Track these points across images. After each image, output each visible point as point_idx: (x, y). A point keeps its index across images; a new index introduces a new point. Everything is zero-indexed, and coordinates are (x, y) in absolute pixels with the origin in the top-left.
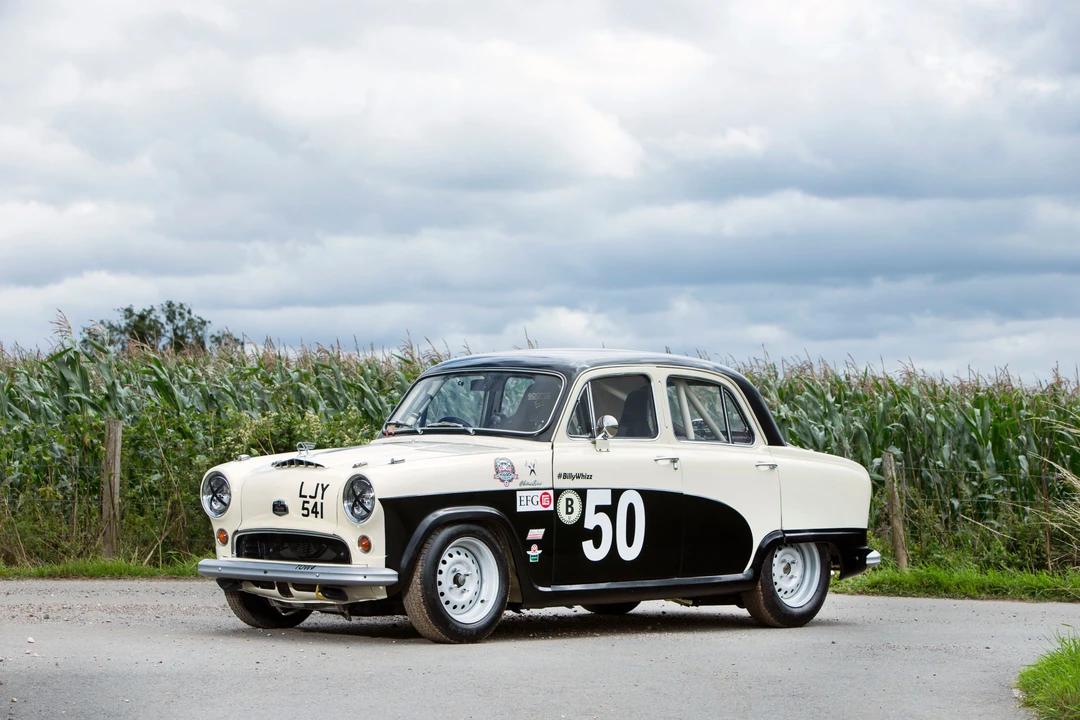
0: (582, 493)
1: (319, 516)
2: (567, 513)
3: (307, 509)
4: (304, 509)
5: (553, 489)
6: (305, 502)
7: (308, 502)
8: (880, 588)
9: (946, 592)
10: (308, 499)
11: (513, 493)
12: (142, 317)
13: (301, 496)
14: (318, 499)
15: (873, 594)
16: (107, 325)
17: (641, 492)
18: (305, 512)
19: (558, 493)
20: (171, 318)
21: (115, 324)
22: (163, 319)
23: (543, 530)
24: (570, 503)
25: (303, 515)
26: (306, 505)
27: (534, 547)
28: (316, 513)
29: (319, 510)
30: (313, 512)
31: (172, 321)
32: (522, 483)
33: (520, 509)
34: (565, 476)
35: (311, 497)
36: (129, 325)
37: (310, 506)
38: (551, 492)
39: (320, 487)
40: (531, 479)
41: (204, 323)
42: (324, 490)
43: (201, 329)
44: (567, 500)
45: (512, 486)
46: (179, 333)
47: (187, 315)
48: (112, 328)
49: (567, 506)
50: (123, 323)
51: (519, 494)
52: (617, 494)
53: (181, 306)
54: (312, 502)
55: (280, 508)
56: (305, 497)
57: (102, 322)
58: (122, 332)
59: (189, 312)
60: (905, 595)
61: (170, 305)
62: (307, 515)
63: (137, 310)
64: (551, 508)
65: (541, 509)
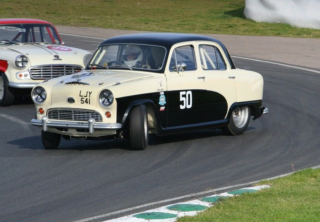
1: (88, 103)
3: (83, 101)
4: (81, 101)
6: (82, 98)
7: (83, 98)
10: (83, 97)
13: (80, 96)
14: (88, 97)
18: (82, 102)
25: (81, 103)
26: (82, 99)
28: (87, 102)
29: (88, 101)
30: (85, 102)
35: (85, 96)
37: (84, 100)
39: (88, 93)
42: (90, 94)
54: (85, 98)
55: (71, 100)
56: (82, 96)
62: (83, 103)
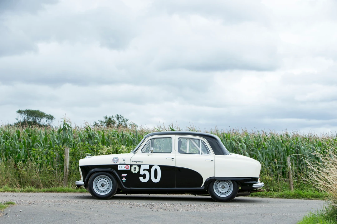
0: (139, 166)
2: (134, 170)
5: (130, 164)
8: (283, 196)
9: (302, 197)
11: (117, 165)
12: (110, 119)
15: (281, 198)
16: (100, 121)
17: (159, 166)
19: (131, 166)
20: (118, 119)
21: (102, 121)
22: (115, 119)
23: (126, 174)
24: (135, 168)
27: (124, 178)
31: (118, 120)
32: (120, 163)
33: (119, 169)
34: (134, 162)
36: (106, 121)
38: (129, 165)
40: (123, 162)
41: (127, 120)
43: (126, 122)
44: (134, 167)
45: (117, 164)
46: (120, 123)
47: (122, 118)
48: (101, 122)
49: (134, 169)
50: (105, 121)
51: (119, 165)
52: (151, 166)
53: (120, 116)
57: (99, 121)
58: (104, 123)
59: (123, 117)
60: (290, 198)
61: (118, 115)
63: (108, 117)
64: (129, 169)
65: (125, 169)
